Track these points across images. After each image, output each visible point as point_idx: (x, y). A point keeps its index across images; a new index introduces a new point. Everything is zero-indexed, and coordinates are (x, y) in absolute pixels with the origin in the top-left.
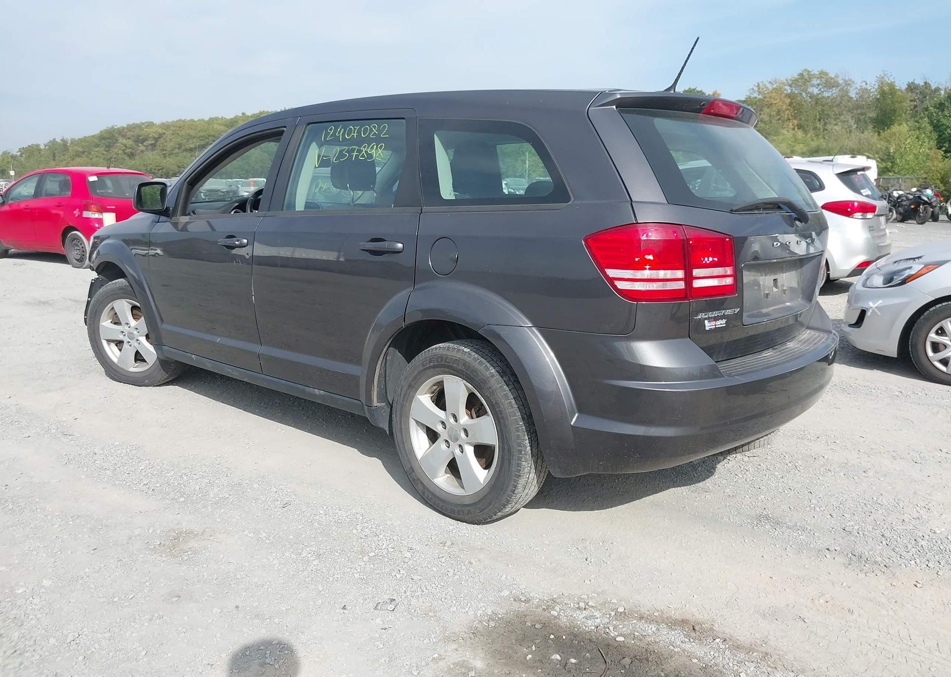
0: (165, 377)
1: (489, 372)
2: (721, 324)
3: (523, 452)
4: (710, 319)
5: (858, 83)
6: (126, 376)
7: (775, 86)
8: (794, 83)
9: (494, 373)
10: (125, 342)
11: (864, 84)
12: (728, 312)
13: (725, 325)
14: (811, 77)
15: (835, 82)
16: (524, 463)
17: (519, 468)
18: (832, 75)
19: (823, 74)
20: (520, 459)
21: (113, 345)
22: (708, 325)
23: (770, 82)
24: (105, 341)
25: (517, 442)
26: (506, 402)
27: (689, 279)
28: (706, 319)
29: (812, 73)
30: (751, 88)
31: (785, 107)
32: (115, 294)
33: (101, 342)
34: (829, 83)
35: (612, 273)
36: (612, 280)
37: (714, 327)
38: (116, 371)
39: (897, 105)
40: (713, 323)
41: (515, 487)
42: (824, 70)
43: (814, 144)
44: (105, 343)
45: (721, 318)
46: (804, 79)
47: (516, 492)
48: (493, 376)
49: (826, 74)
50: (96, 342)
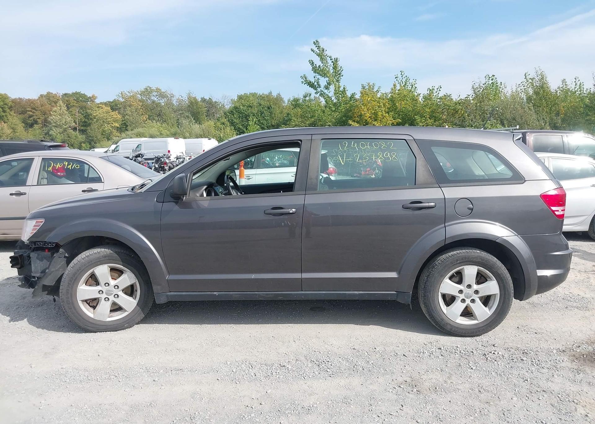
5: (177, 96)
7: (132, 94)
8: (142, 93)
11: (181, 97)
14: (152, 91)
15: (166, 95)
18: (163, 90)
19: (158, 90)
23: (129, 92)
29: (152, 89)
30: (118, 95)
31: (139, 107)
34: (162, 95)
35: (554, 208)
36: (553, 211)
39: (200, 110)
42: (159, 88)
43: (173, 130)
46: (147, 92)
49: (160, 90)
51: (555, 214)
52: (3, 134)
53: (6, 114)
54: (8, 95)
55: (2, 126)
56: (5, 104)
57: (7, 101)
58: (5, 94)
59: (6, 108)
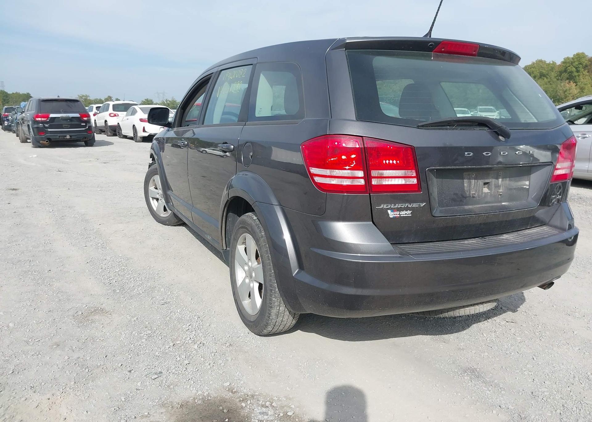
0: (176, 221)
1: (261, 234)
2: (406, 214)
3: (273, 291)
4: (393, 210)
6: (159, 219)
9: (264, 235)
10: (159, 200)
12: (415, 205)
13: (411, 215)
16: (274, 299)
17: (271, 302)
20: (271, 295)
21: (155, 200)
22: (391, 214)
24: (151, 198)
25: (270, 284)
26: (267, 255)
27: (368, 178)
28: (388, 209)
32: (154, 172)
33: (149, 198)
35: (314, 170)
36: (313, 175)
37: (399, 216)
38: (155, 216)
40: (398, 213)
41: (270, 314)
44: (151, 199)
45: (407, 209)
47: (271, 318)
48: (262, 237)
50: (147, 198)
51: (314, 180)
52: (569, 94)
53: (579, 74)
54: (585, 53)
55: (570, 86)
56: (580, 64)
57: (583, 60)
58: (583, 53)
59: (580, 68)
